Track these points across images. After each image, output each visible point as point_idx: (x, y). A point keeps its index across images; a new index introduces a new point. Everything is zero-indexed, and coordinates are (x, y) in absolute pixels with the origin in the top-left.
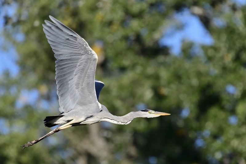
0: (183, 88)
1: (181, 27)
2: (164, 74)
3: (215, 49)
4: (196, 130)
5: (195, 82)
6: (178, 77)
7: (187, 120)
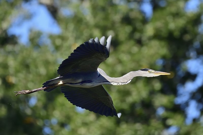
0: (31, 76)
1: (29, 17)
2: (12, 63)
3: (62, 38)
4: (43, 118)
5: (43, 71)
6: (26, 66)
7: (34, 109)
